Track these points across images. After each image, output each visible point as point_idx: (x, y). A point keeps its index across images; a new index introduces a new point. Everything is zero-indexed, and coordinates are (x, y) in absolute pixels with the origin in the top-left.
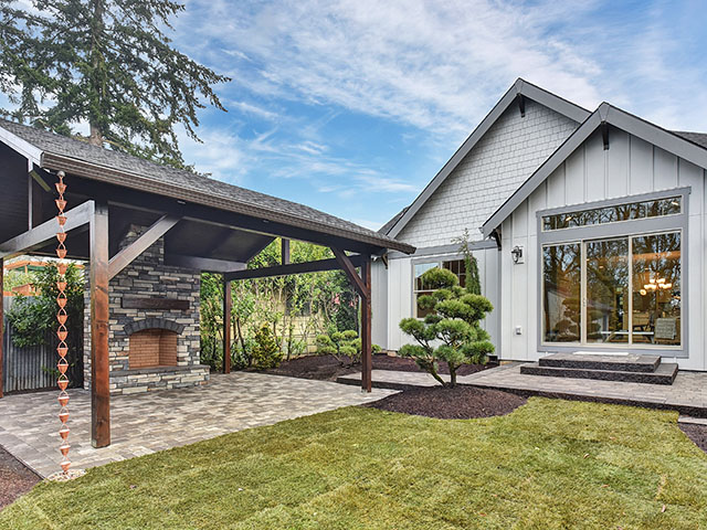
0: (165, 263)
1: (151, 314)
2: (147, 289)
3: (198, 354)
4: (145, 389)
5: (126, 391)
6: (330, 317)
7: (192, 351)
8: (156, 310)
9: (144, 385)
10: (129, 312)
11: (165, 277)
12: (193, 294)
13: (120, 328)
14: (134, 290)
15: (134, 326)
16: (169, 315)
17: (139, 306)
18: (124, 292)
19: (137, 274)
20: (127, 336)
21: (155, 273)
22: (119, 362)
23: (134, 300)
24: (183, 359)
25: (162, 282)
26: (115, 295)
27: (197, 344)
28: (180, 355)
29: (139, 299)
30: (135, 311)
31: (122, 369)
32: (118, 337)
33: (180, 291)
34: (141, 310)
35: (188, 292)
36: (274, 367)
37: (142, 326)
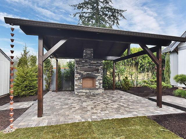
0: (93, 58)
1: (88, 72)
2: (87, 66)
3: (102, 84)
4: (85, 94)
5: (80, 94)
6: (154, 73)
7: (100, 84)
8: (90, 71)
9: (84, 93)
10: (82, 72)
11: (92, 62)
12: (100, 67)
13: (80, 76)
14: (83, 66)
15: (83, 76)
16: (93, 73)
17: (85, 70)
18: (81, 67)
19: (84, 61)
20: (82, 79)
21: (89, 61)
22: (79, 86)
23: (84, 69)
24: (97, 86)
25: (91, 63)
26: (78, 67)
27: (101, 82)
28: (96, 85)
29: (84, 68)
30: (84, 72)
31: (80, 88)
32: (79, 79)
33: (96, 66)
34: (85, 71)
35: (99, 66)
36: (129, 90)
37: (85, 76)
